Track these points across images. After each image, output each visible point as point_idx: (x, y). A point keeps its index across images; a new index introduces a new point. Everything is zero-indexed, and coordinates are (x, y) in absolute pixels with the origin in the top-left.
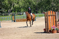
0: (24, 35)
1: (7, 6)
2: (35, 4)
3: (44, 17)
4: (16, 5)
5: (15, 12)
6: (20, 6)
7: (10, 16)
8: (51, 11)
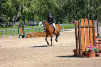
0: (39, 59)
1: (10, 10)
2: (58, 7)
3: (73, 30)
4: (26, 9)
5: (24, 21)
6: (32, 10)
7: (15, 27)
8: (86, 19)
